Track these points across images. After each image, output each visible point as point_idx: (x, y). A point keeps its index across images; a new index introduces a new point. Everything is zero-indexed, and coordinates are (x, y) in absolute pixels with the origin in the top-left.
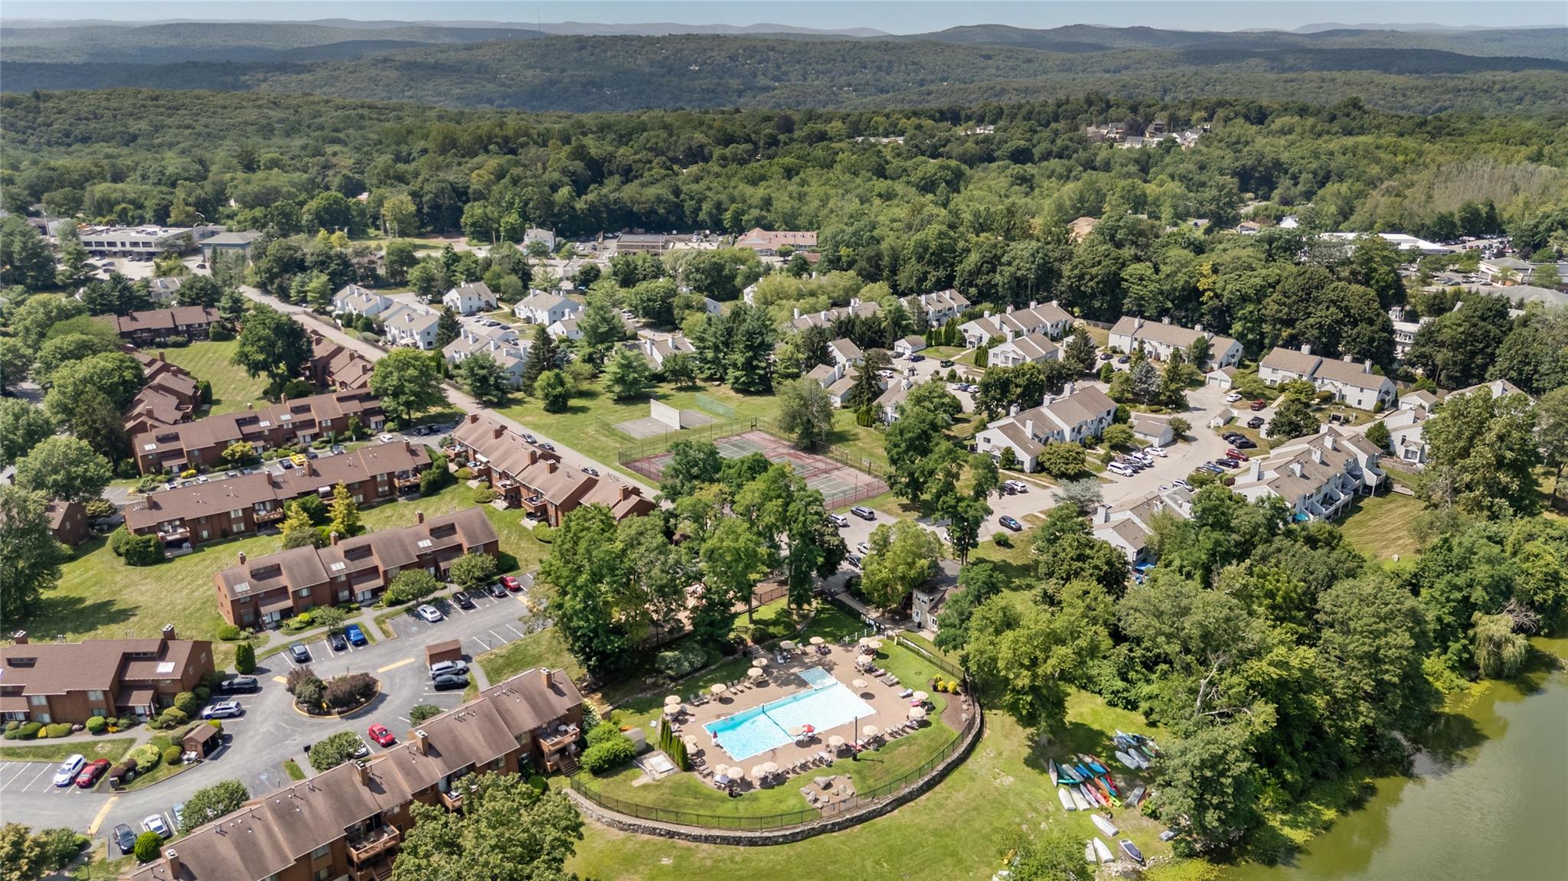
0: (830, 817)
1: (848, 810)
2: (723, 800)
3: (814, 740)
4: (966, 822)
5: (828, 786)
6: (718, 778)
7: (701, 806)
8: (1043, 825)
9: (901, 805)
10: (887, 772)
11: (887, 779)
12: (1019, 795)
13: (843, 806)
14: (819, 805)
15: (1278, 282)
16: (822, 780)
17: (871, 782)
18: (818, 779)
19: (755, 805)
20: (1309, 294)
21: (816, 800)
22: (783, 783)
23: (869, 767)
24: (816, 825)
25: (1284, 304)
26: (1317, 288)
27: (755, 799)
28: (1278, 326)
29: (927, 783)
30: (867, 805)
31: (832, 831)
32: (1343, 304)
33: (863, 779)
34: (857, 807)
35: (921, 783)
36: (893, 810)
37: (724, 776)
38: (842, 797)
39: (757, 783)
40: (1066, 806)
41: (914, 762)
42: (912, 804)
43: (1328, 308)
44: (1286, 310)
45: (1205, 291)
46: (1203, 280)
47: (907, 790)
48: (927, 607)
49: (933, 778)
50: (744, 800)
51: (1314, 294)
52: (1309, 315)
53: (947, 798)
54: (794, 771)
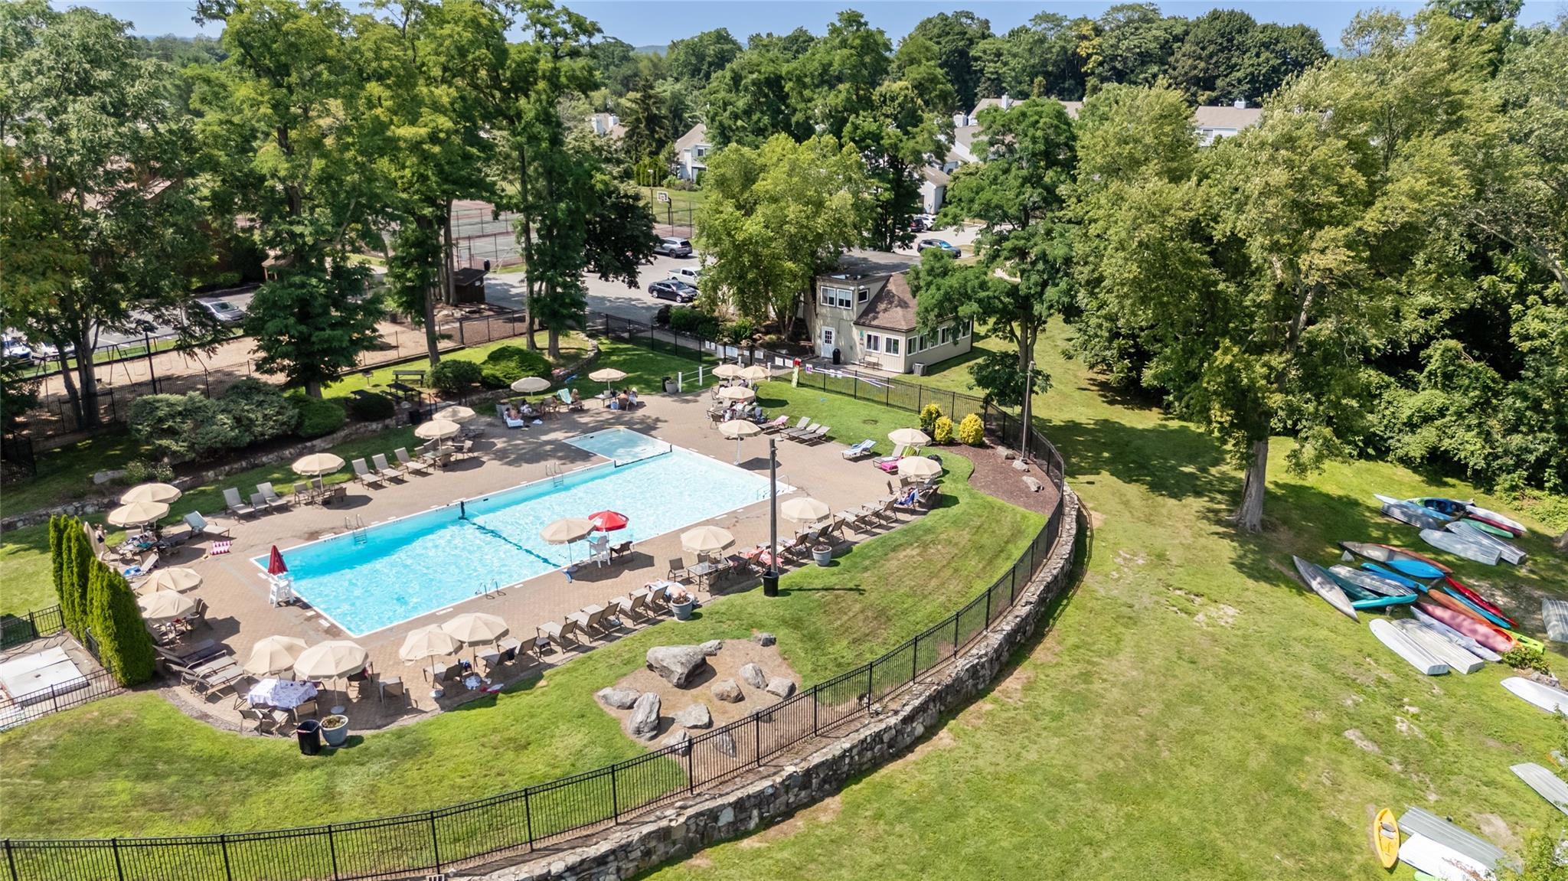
0: (723, 780)
1: (785, 747)
2: (271, 771)
3: (626, 560)
4: (1185, 737)
5: (698, 673)
6: (262, 691)
7: (162, 804)
8: (1402, 726)
9: (952, 712)
10: (883, 616)
11: (893, 636)
12: (1280, 645)
13: (769, 735)
14: (673, 738)
15: (1186, 33)
16: (675, 655)
17: (841, 649)
18: (660, 653)
19: (412, 772)
20: (1230, 41)
21: (662, 725)
22: (530, 683)
23: (824, 607)
24: (672, 817)
25: (1200, 58)
26: (1239, 31)
27: (416, 749)
28: (1193, 89)
29: (1010, 638)
30: (848, 719)
31: (737, 832)
32: (1279, 47)
33: (814, 640)
34: (817, 732)
35: (995, 639)
36: (931, 732)
37: (287, 675)
38: (757, 702)
39: (424, 695)
40: (1424, 667)
41: (954, 586)
42: (985, 705)
43: (1258, 55)
44: (1202, 65)
45: (1089, 56)
46: (1085, 43)
47: (962, 664)
48: (850, 314)
49: (1019, 629)
50: (369, 756)
51: (1239, 38)
52: (1233, 68)
53: (1086, 677)
54: (567, 644)
